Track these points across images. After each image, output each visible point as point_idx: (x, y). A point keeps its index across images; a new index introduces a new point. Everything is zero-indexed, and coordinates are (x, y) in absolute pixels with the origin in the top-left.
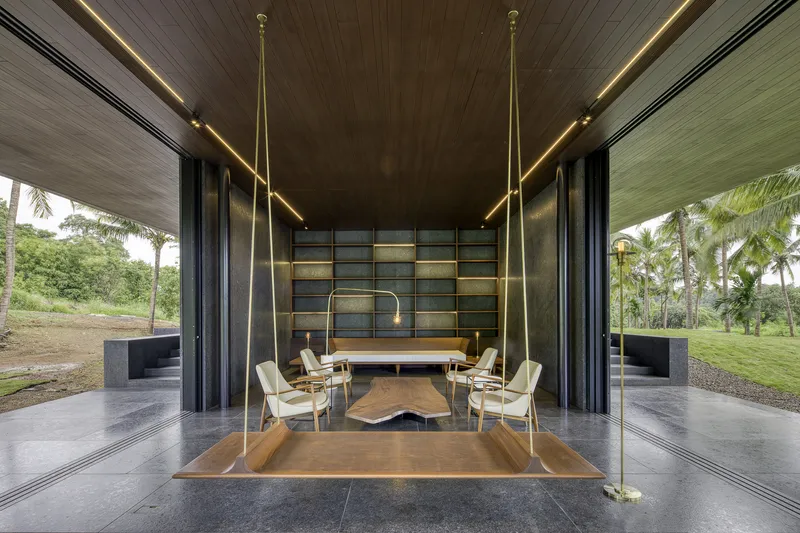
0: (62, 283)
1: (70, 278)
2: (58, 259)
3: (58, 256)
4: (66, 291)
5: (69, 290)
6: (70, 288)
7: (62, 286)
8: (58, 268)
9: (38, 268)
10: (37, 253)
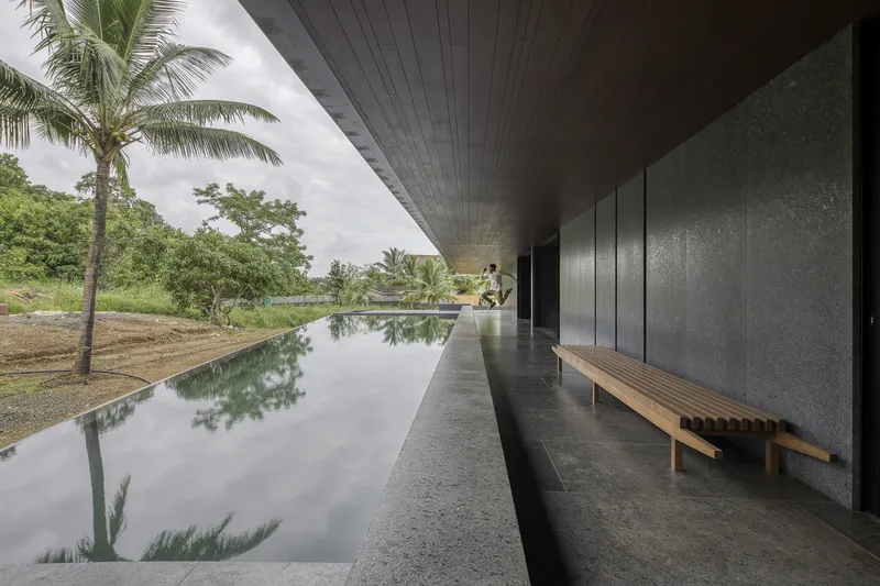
0: (53, 257)
1: (67, 250)
2: (50, 224)
3: (51, 220)
4: (59, 268)
5: (63, 268)
6: (67, 263)
7: (52, 262)
8: (48, 236)
9: (19, 237)
10: (16, 215)
